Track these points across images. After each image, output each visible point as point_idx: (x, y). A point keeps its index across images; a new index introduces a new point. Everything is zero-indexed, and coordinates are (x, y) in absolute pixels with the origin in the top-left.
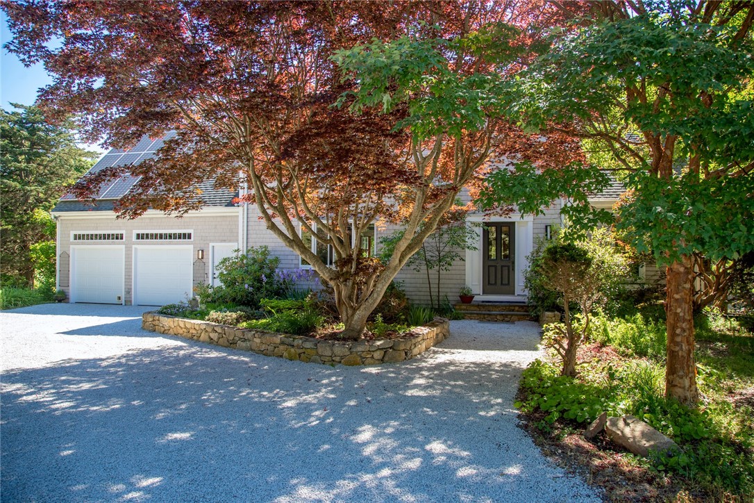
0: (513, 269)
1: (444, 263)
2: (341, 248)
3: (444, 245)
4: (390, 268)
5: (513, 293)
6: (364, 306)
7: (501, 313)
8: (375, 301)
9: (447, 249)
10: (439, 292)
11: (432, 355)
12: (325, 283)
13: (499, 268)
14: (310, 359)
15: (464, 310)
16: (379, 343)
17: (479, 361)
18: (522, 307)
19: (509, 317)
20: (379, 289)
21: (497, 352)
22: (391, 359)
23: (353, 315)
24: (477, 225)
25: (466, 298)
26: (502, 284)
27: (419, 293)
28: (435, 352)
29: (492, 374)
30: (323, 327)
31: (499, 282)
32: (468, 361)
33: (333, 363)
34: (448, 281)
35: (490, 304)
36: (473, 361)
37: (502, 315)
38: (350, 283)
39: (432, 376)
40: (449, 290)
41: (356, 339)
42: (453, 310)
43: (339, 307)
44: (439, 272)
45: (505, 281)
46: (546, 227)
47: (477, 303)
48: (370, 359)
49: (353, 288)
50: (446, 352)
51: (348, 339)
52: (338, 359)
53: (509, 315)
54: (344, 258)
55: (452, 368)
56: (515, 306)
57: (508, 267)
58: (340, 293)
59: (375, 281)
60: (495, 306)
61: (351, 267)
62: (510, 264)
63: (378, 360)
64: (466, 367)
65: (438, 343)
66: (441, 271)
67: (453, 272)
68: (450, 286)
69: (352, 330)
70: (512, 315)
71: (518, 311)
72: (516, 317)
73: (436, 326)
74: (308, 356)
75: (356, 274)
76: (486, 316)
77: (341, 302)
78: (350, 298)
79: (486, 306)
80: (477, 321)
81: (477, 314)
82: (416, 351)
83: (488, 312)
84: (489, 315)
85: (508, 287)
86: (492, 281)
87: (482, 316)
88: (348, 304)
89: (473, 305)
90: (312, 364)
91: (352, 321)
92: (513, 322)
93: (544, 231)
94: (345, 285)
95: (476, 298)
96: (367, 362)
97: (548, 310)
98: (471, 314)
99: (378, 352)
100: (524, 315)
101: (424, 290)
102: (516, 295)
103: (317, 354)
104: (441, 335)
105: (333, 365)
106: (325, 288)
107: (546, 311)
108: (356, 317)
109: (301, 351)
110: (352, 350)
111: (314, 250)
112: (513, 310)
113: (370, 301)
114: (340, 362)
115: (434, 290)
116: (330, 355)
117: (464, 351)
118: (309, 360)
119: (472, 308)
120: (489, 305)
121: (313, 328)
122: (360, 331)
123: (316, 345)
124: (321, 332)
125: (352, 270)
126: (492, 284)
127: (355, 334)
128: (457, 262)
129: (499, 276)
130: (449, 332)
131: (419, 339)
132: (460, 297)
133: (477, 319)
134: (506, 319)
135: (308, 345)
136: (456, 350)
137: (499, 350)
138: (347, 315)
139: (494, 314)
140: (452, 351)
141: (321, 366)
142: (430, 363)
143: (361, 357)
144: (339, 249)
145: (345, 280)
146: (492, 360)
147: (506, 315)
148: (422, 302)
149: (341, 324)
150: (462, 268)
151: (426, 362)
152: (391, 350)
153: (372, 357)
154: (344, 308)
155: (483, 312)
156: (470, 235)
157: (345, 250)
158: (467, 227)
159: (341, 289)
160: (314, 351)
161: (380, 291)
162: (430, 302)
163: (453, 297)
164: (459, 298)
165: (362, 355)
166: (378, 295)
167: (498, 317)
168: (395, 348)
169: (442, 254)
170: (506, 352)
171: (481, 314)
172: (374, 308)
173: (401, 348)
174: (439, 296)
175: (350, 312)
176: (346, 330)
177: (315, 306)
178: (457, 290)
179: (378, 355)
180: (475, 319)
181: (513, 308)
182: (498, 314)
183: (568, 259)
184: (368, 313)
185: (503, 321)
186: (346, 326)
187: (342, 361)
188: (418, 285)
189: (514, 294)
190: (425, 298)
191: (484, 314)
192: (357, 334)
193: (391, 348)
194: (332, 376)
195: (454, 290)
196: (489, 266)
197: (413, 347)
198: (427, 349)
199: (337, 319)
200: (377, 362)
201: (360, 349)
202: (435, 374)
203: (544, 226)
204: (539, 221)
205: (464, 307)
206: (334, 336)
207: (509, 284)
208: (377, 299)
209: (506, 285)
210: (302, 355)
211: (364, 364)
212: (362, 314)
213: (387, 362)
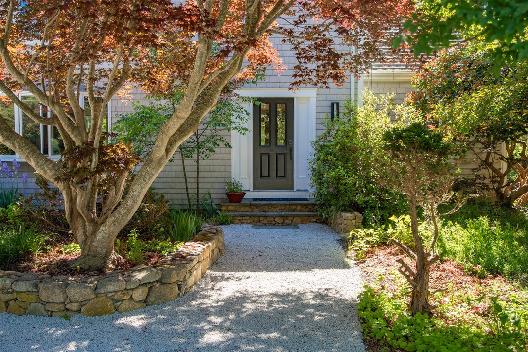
0: (292, 158)
1: (204, 149)
2: (73, 132)
3: (204, 127)
4: (152, 161)
5: (291, 188)
6: (113, 219)
7: (280, 214)
8: (129, 210)
9: (208, 132)
10: (198, 188)
11: (211, 285)
12: (42, 182)
13: (274, 157)
14: (26, 309)
15: (233, 211)
16: (140, 276)
17: (282, 290)
18: (305, 205)
19: (290, 218)
20: (136, 193)
21: (298, 273)
22: (159, 299)
23: (94, 233)
24: (246, 99)
25: (235, 196)
26: (277, 177)
27: (171, 191)
28: (214, 279)
29: (312, 315)
30: (44, 250)
31: (273, 174)
32: (266, 292)
33: (66, 314)
34: (209, 175)
35: (265, 202)
36: (274, 290)
37: (282, 216)
38: (89, 184)
39: (228, 324)
40: (209, 186)
41: (100, 271)
42: (218, 211)
43: (71, 221)
44: (198, 162)
45: (281, 173)
46: (332, 104)
47: (248, 202)
48: (127, 302)
49: (93, 191)
50: (228, 278)
51: (88, 270)
52: (75, 306)
53: (290, 216)
54: (78, 147)
55: (250, 307)
56: (296, 205)
57: (285, 155)
58: (72, 201)
59: (127, 181)
60: (272, 205)
61: (91, 161)
62: (287, 152)
63: (140, 302)
64: (270, 303)
65: (215, 264)
66: (201, 162)
67: (216, 162)
68: (211, 180)
69: (95, 256)
70: (294, 216)
71: (300, 211)
72: (299, 220)
73: (209, 239)
74: (23, 305)
75: (99, 171)
76: (261, 219)
77: (75, 213)
78: (89, 208)
79: (261, 205)
80: (250, 226)
81: (250, 216)
82: (191, 281)
83: (264, 214)
84: (265, 217)
85: (285, 178)
86: (265, 173)
87: (256, 219)
88: (87, 216)
89: (244, 205)
90: (30, 319)
91: (92, 241)
92: (296, 226)
93: (329, 110)
94: (82, 188)
95: (248, 195)
96: (123, 307)
97: (345, 211)
98: (242, 216)
99: (140, 291)
100: (309, 216)
101: (178, 186)
102: (295, 189)
103: (39, 300)
104: (216, 251)
105: (66, 317)
106: (42, 191)
107: (343, 211)
108: (99, 236)
109: (9, 297)
110: (98, 291)
111: (18, 129)
112: (294, 210)
113: (122, 210)
114: (79, 311)
115: (192, 186)
116: (62, 300)
117: (253, 274)
118: (24, 311)
119: (243, 209)
120: (264, 205)
121: (27, 255)
122: (106, 256)
123: (36, 286)
124: (40, 260)
125: (93, 165)
126: (265, 177)
127: (98, 262)
128: (220, 149)
129: (273, 167)
130: (223, 245)
131: (194, 263)
132: (227, 194)
133: (250, 223)
134: (287, 221)
135: (22, 287)
136: (242, 273)
137: (301, 269)
138: (85, 233)
139: (272, 216)
140: (237, 274)
141: (47, 320)
142: (214, 298)
143: (113, 299)
144: (70, 133)
145: (82, 181)
146: (299, 288)
147: (287, 217)
148: (176, 202)
149: (73, 245)
150: (226, 157)
151: (207, 297)
152: (158, 285)
153: (131, 299)
154: (79, 223)
155: (258, 214)
156: (237, 113)
157: (80, 135)
158: (234, 104)
159: (74, 194)
160: (33, 297)
161: (138, 196)
162: (187, 202)
163: (217, 194)
164: (225, 196)
165: (116, 297)
166: (135, 202)
167: (277, 220)
168: (163, 281)
169: (201, 139)
170: (311, 273)
171: (254, 216)
172: (126, 222)
173: (173, 280)
174: (198, 194)
175: (89, 228)
176: (83, 255)
177: (27, 218)
178: (221, 185)
179: (139, 294)
180: (247, 223)
181: (294, 207)
182: (276, 216)
183: (420, 147)
184: (118, 230)
185: (283, 224)
186: (83, 249)
187: (83, 309)
188: (170, 180)
189: (293, 189)
190: (179, 196)
191: (259, 216)
192: (102, 261)
193: (157, 282)
194: (70, 341)
195: (217, 186)
196: (261, 155)
197: (188, 275)
198: (203, 275)
199: (65, 237)
200: (138, 305)
201: (111, 288)
202: (232, 321)
203: (329, 104)
204: (323, 97)
205: (231, 208)
206: (65, 267)
207: (285, 176)
208: (132, 207)
209: (282, 177)
210: (12, 303)
211: (118, 311)
212: (108, 230)
213: (153, 304)
